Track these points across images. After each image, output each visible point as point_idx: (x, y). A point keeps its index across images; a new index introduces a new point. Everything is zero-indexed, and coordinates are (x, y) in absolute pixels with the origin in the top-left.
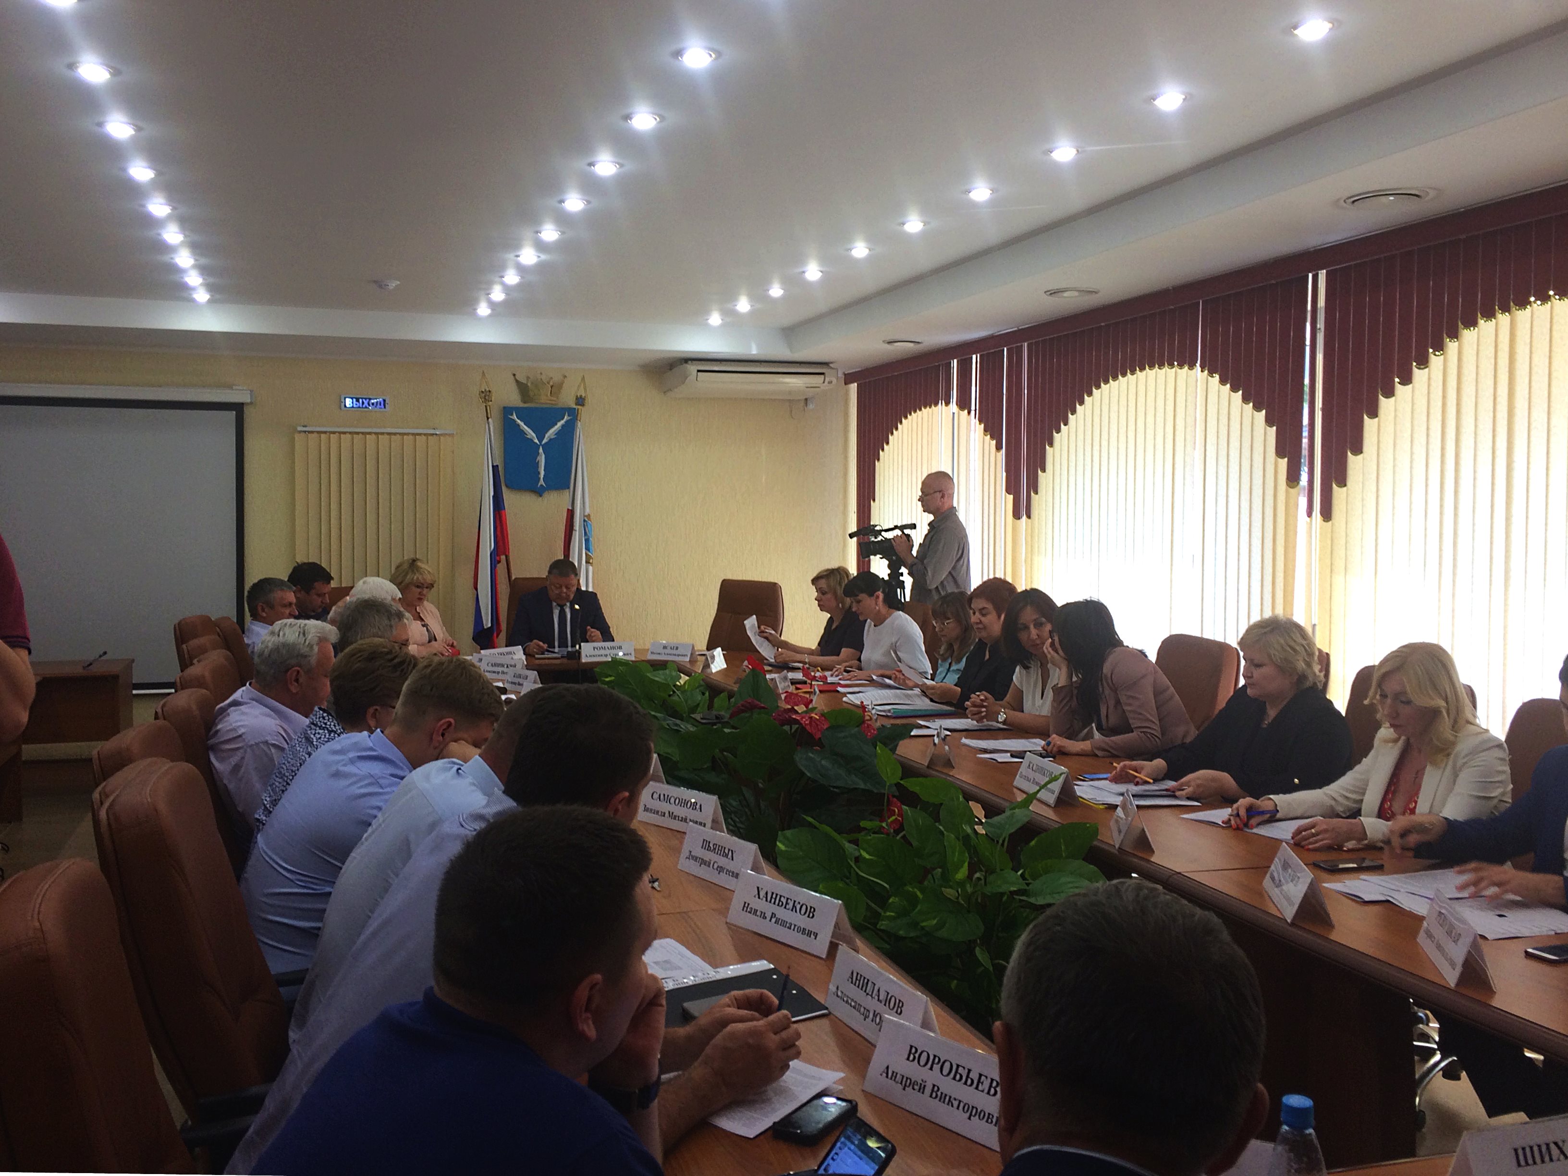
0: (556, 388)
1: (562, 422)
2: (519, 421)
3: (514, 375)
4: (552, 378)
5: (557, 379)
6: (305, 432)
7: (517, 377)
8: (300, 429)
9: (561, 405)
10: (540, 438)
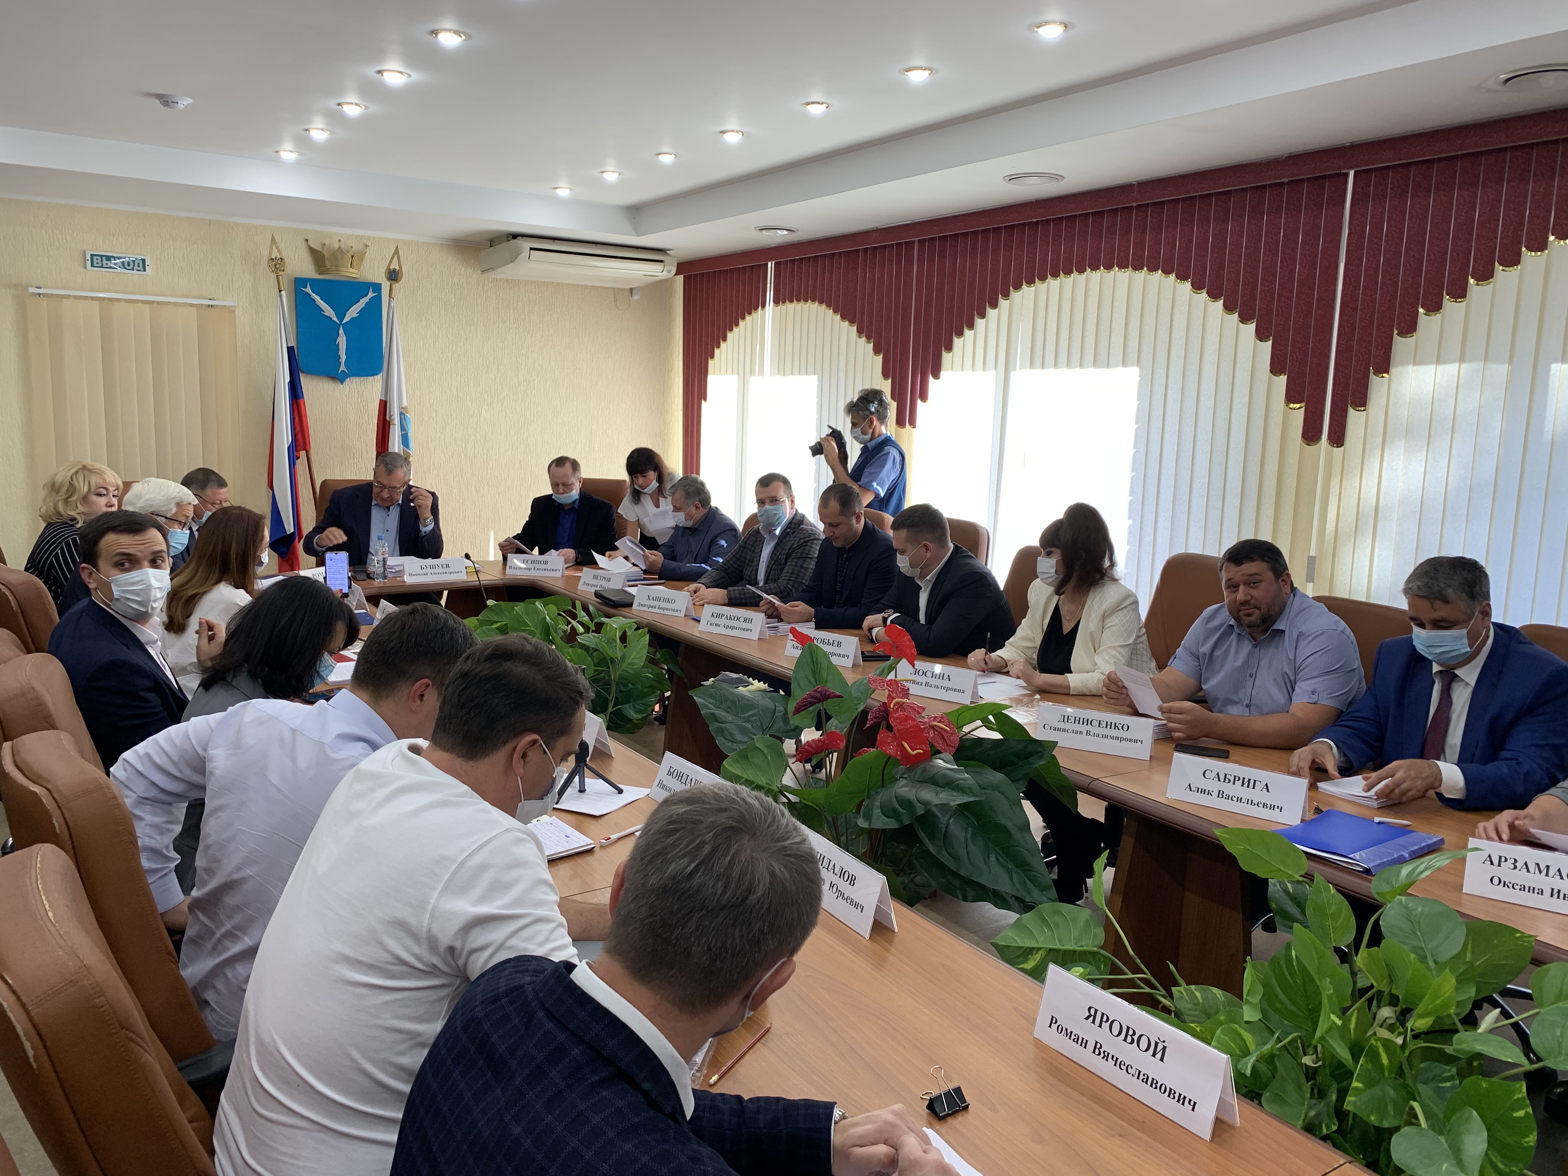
0: (357, 258)
1: (366, 299)
2: (314, 295)
3: (307, 240)
4: (352, 247)
5: (359, 249)
6: (39, 294)
7: (310, 243)
8: (32, 290)
9: (365, 279)
10: (341, 316)
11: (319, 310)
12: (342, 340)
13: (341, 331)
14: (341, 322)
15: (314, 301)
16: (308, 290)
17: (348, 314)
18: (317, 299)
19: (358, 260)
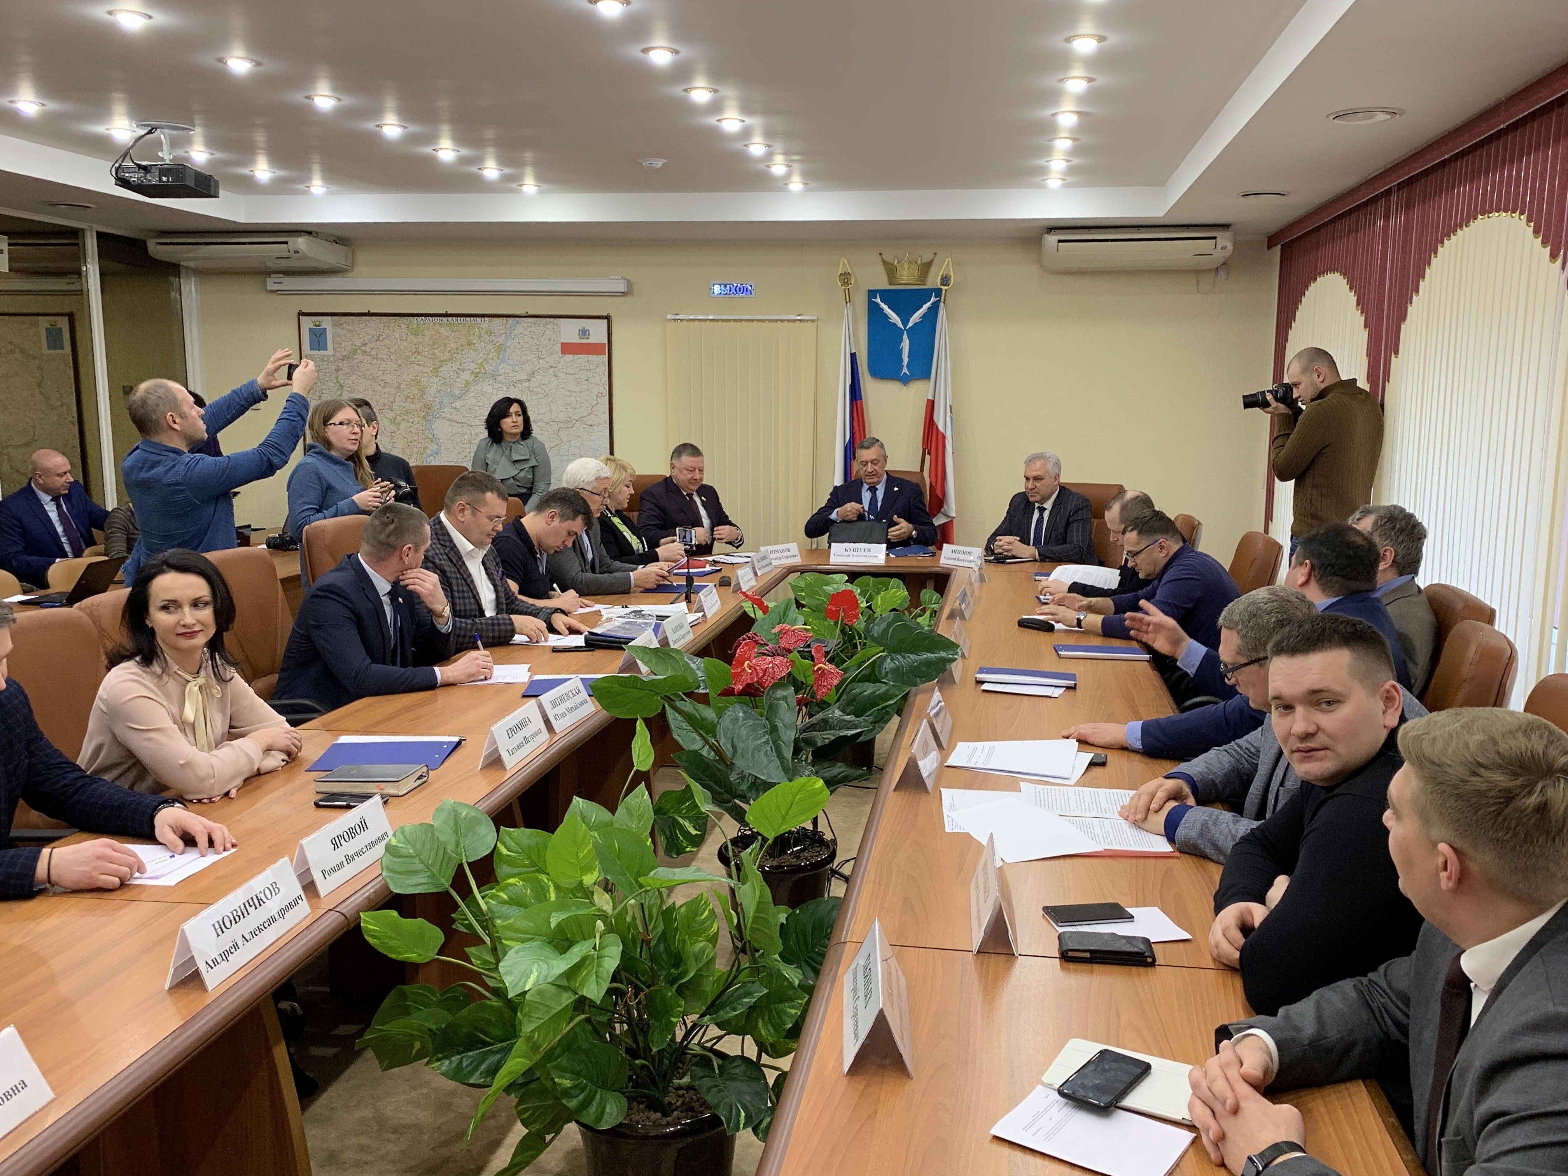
0: (924, 268)
1: (928, 304)
2: (883, 305)
3: (881, 255)
4: (920, 256)
5: (927, 258)
6: (675, 320)
7: (884, 256)
8: (669, 317)
9: (929, 285)
10: (905, 323)
11: (887, 317)
12: (906, 345)
13: (905, 336)
14: (905, 327)
15: (882, 309)
16: (878, 300)
17: (912, 319)
18: (885, 307)
19: (926, 268)
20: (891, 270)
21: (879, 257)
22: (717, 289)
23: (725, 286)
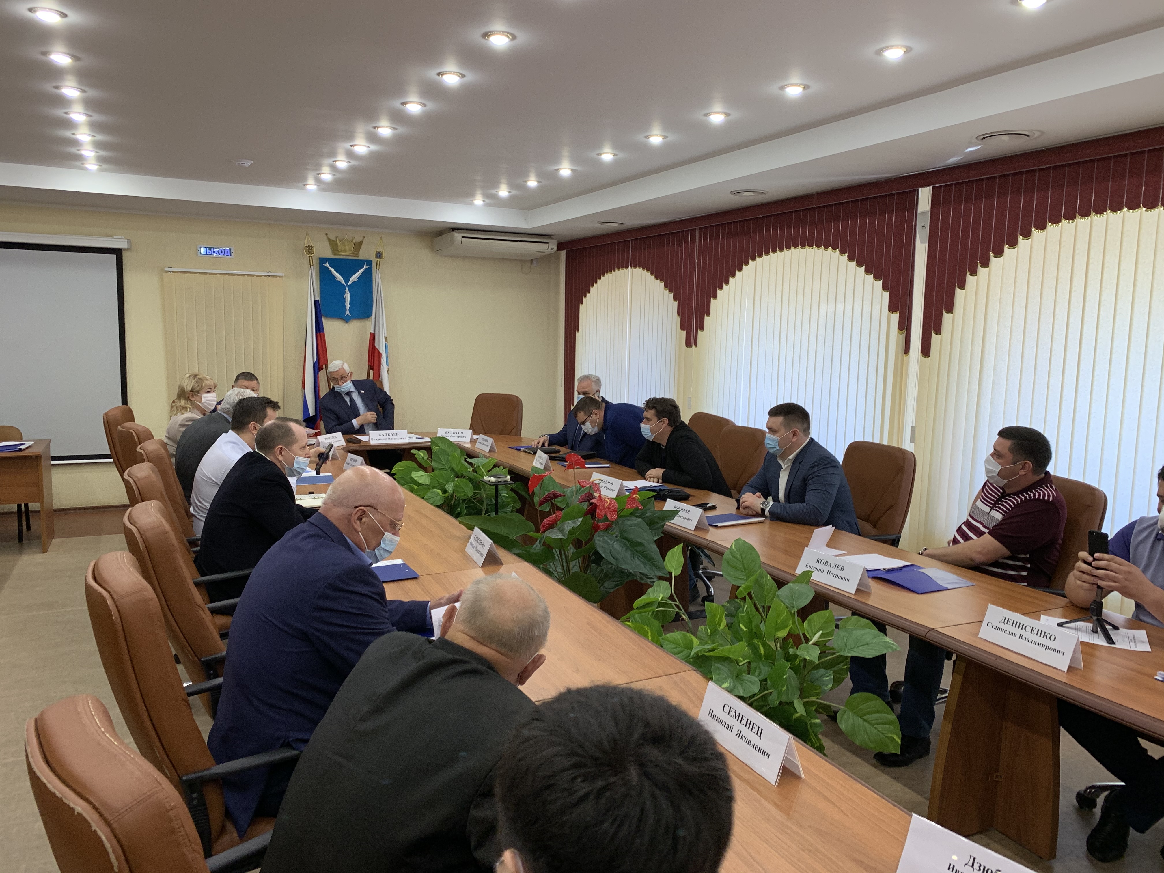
1: (363, 270)
2: (331, 268)
3: (327, 234)
4: (354, 238)
5: (358, 239)
6: (170, 271)
7: (329, 236)
8: (167, 269)
9: (362, 256)
10: (347, 282)
11: (334, 277)
12: (348, 296)
13: (347, 290)
14: (347, 284)
15: (330, 271)
16: (327, 265)
17: (351, 279)
18: (333, 270)
19: (358, 246)
20: (333, 245)
21: (326, 236)
22: (203, 250)
23: (210, 249)
